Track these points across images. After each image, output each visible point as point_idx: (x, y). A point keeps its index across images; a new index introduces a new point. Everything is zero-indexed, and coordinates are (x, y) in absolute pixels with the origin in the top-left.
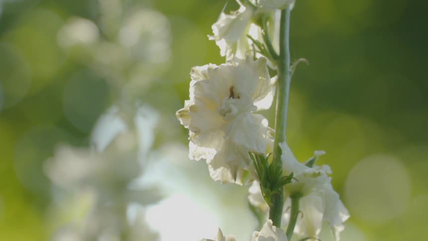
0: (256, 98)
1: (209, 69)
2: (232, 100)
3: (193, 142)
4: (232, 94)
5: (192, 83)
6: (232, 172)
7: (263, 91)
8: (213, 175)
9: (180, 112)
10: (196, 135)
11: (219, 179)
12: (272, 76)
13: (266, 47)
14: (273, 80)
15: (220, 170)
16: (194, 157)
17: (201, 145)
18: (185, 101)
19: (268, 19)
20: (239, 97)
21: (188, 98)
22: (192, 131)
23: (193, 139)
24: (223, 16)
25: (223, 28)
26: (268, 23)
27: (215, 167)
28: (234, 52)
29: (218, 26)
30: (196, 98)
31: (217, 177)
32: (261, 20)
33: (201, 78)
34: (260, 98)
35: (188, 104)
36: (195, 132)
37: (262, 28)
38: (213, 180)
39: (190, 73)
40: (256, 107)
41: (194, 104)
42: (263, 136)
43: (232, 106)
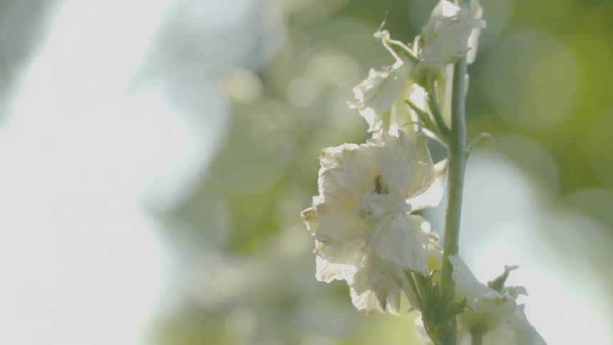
0: (414, 191)
1: (345, 151)
2: (376, 196)
3: (321, 256)
4: (379, 187)
5: (321, 171)
6: (379, 297)
7: (423, 183)
8: (357, 302)
9: (305, 213)
10: (325, 246)
11: (365, 307)
12: (435, 162)
13: (432, 117)
14: (441, 165)
15: (365, 295)
16: (323, 278)
17: (333, 261)
18: (314, 197)
19: (435, 76)
20: (387, 192)
21: (317, 193)
22: (320, 241)
23: (320, 252)
24: (373, 73)
25: (371, 90)
26: (436, 83)
27: (359, 292)
28: (386, 126)
29: (363, 89)
30: (325, 194)
31: (362, 305)
32: (426, 78)
33: (334, 165)
34: (419, 191)
35: (318, 200)
36: (324, 242)
37: (427, 90)
38: (356, 309)
39: (320, 158)
40: (409, 206)
41: (323, 201)
42: (422, 248)
43: (373, 206)
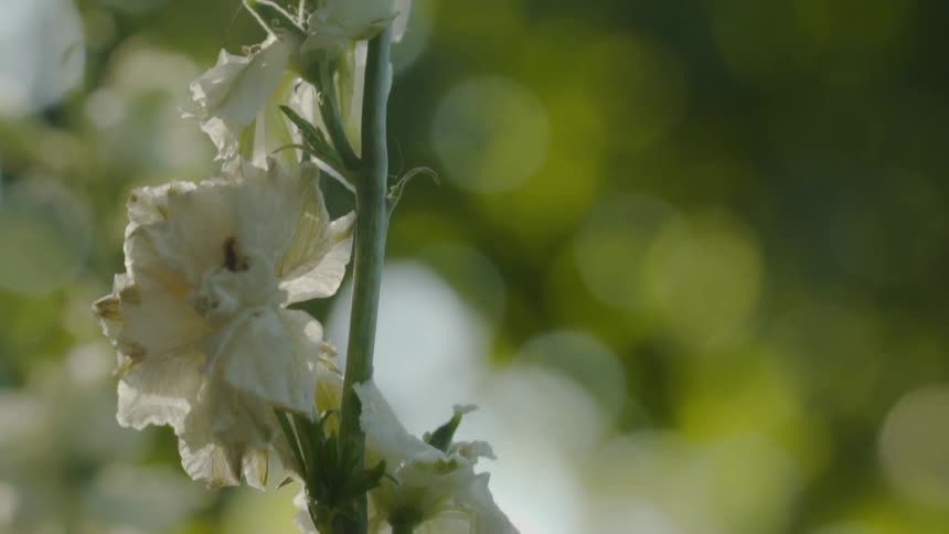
0: (294, 268)
1: (172, 194)
2: (226, 275)
3: (127, 382)
4: (232, 258)
5: (130, 229)
6: (229, 458)
7: (310, 252)
8: (190, 465)
9: (100, 305)
10: (133, 363)
11: (204, 474)
12: (334, 217)
13: (327, 137)
14: (343, 223)
15: (204, 453)
16: (130, 420)
17: (149, 390)
18: (116, 276)
19: (336, 64)
20: (245, 267)
21: (123, 270)
22: (125, 354)
23: (126, 374)
24: (224, 57)
25: (221, 86)
26: (336, 76)
27: (195, 446)
28: (246, 151)
29: (204, 86)
30: (135, 268)
31: (198, 472)
32: (318, 69)
33: (153, 218)
34: (302, 268)
35: (121, 282)
36: (132, 356)
37: (319, 88)
38: (190, 478)
39: (128, 205)
40: (285, 293)
41: (132, 283)
42: (307, 368)
43: (220, 292)
